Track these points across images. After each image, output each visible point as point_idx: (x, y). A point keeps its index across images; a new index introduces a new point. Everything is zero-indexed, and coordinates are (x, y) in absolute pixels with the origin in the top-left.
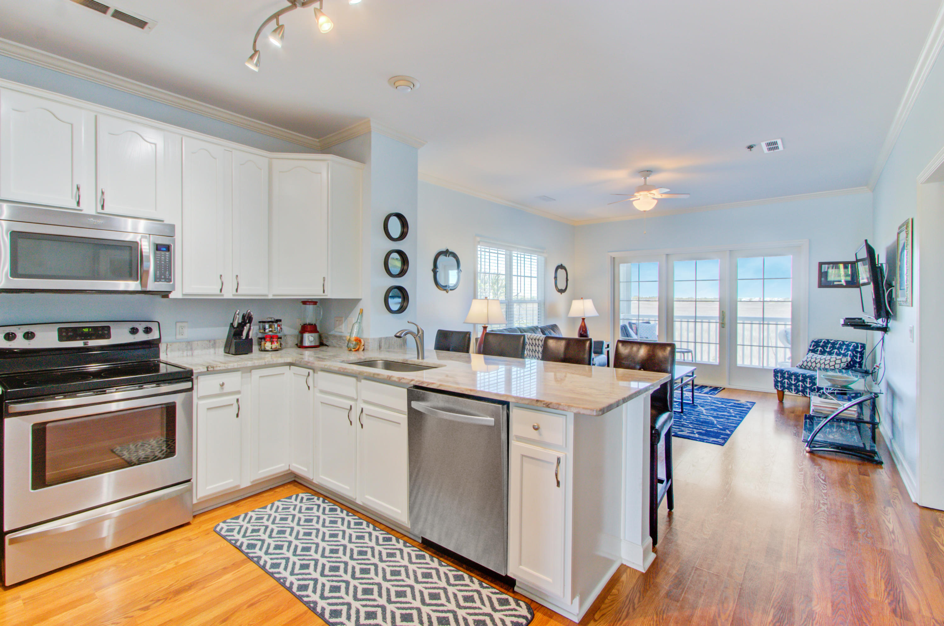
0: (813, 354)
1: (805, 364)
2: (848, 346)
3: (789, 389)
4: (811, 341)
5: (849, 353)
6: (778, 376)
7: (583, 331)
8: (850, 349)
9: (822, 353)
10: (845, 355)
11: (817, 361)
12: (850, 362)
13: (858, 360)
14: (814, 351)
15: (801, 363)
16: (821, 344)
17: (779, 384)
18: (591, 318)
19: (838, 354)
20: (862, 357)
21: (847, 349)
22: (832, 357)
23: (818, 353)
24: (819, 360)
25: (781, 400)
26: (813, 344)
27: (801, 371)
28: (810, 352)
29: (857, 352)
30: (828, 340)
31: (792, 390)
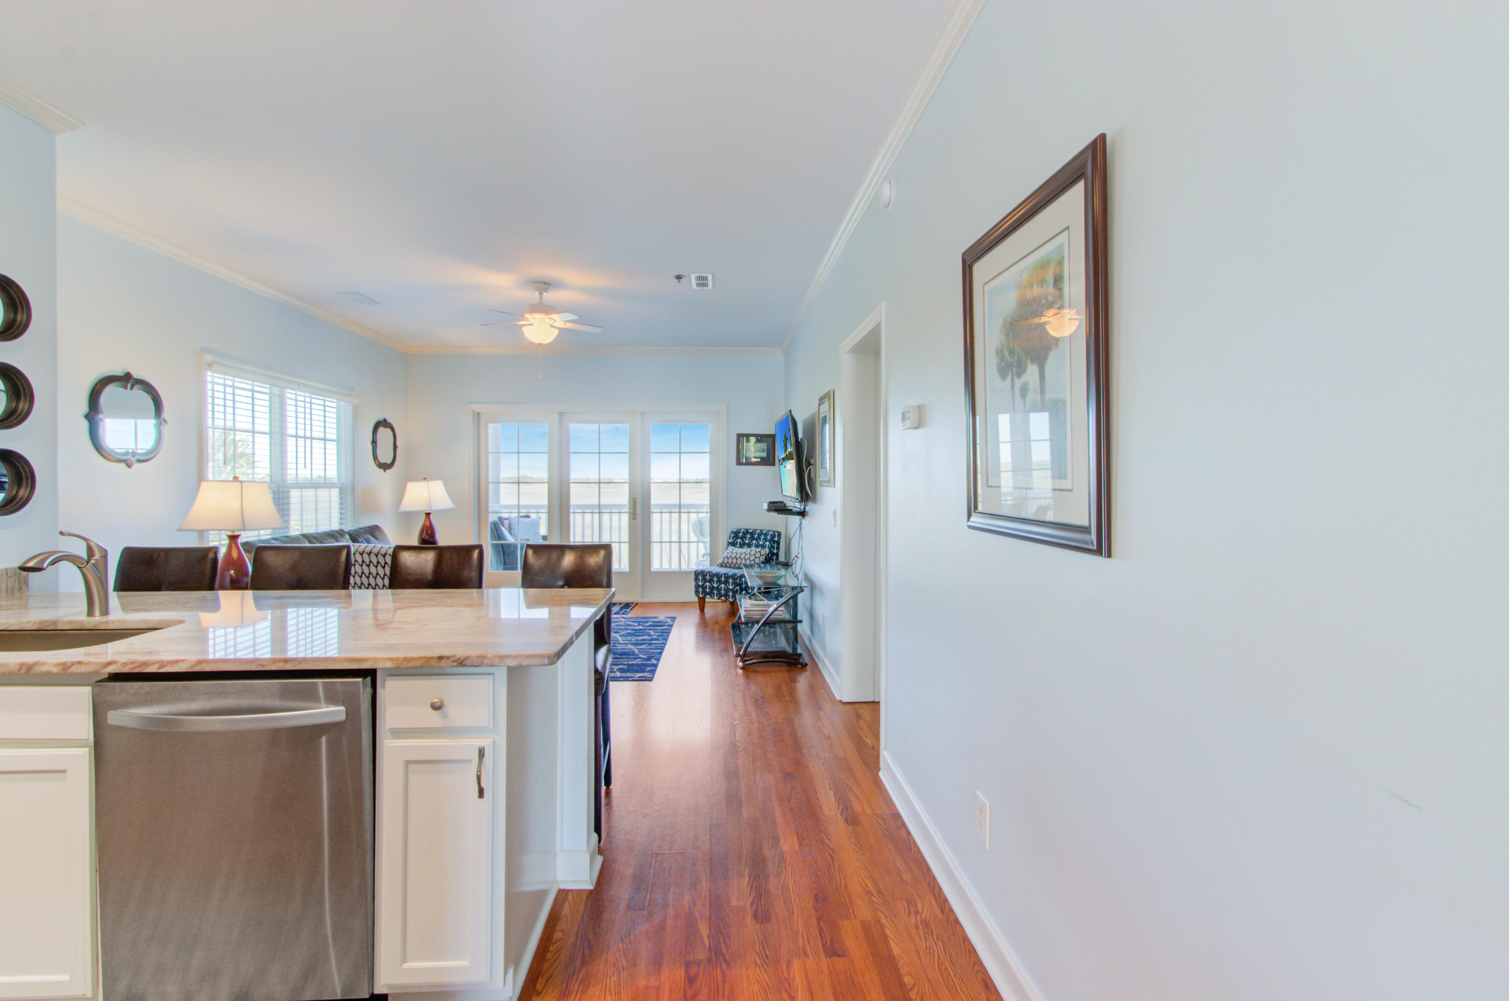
0: (733, 547)
1: (726, 561)
2: (766, 535)
3: (711, 594)
4: (729, 533)
5: (768, 543)
6: (699, 579)
7: (427, 533)
8: (768, 539)
9: (742, 545)
10: (763, 547)
11: (738, 556)
12: (768, 555)
13: (775, 551)
14: (733, 544)
15: (721, 561)
16: (740, 535)
17: (700, 590)
19: (757, 546)
20: (778, 548)
21: (766, 540)
22: (752, 549)
23: (738, 546)
24: (740, 554)
25: (702, 609)
26: (732, 535)
27: (723, 570)
28: (730, 545)
29: (774, 542)
30: (747, 530)
31: (714, 596)
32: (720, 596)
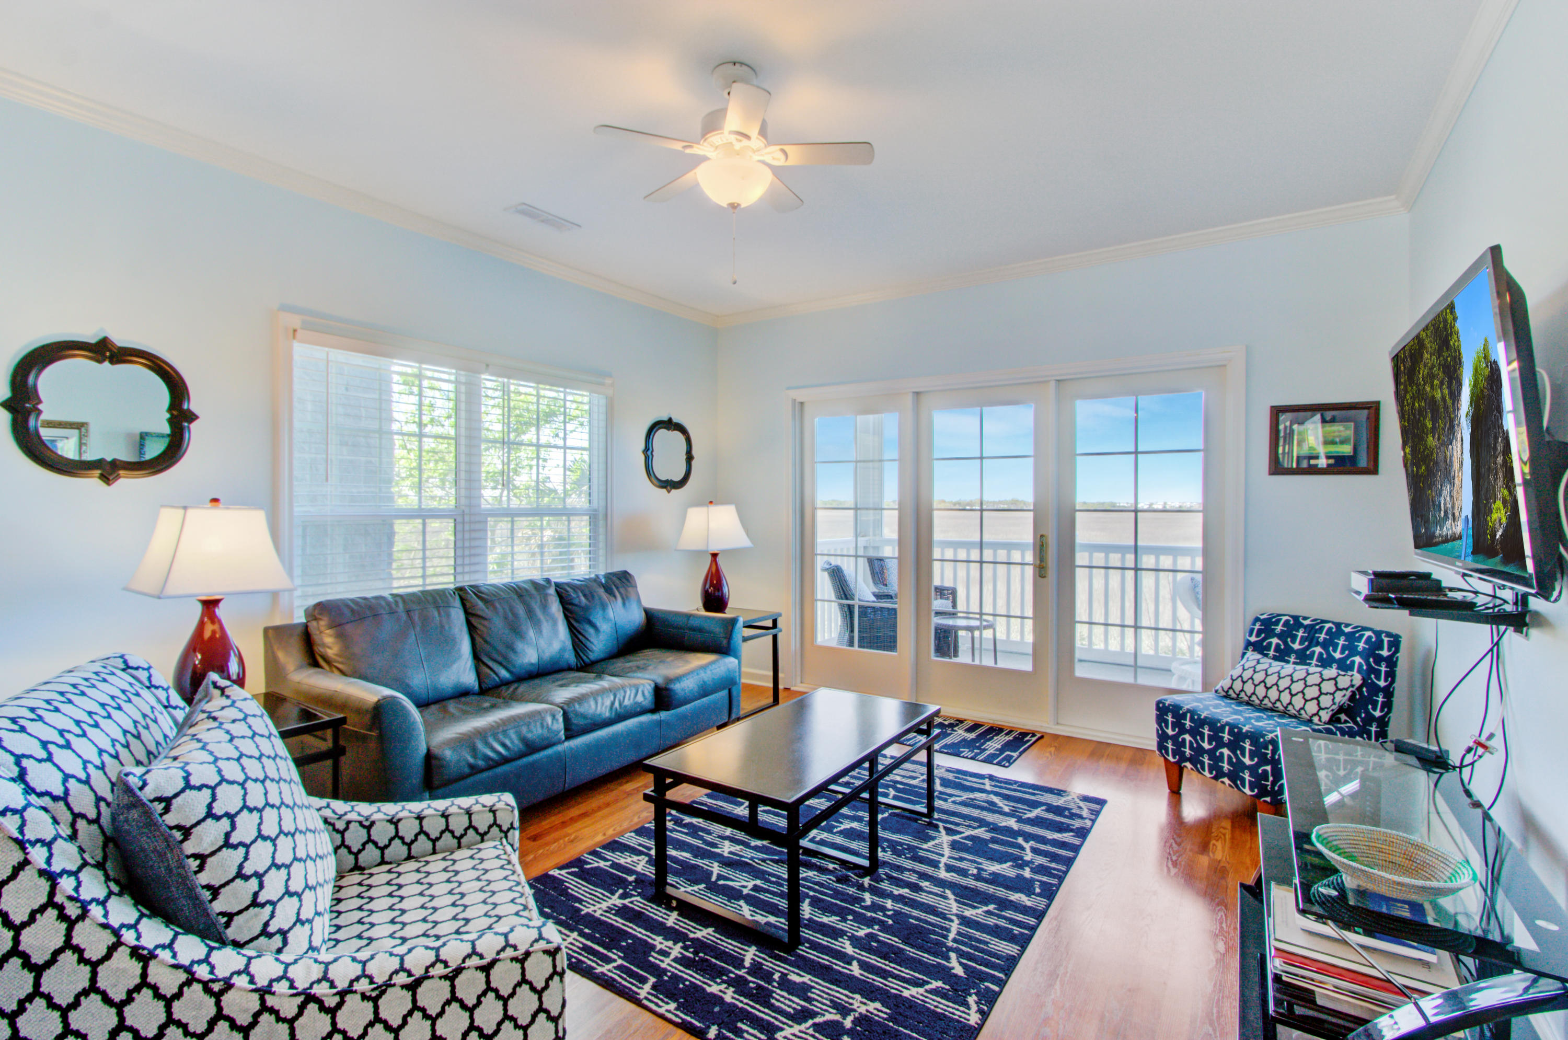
0: (1258, 656)
1: (1238, 686)
2: (1352, 638)
3: (1195, 761)
4: (1250, 619)
5: (1358, 659)
6: (1166, 722)
7: (712, 585)
8: (1360, 649)
9: (1282, 655)
10: (1344, 666)
11: (1270, 681)
12: (1359, 688)
13: (1382, 683)
14: (1260, 648)
15: (1226, 683)
16: (1279, 628)
17: (1170, 745)
18: (733, 553)
19: (1325, 662)
20: (1391, 675)
21: (1351, 649)
22: (1312, 669)
23: (1271, 653)
24: (1275, 677)
25: (1175, 791)
26: (1257, 626)
27: (1226, 713)
28: (1250, 648)
29: (1379, 659)
30: (1296, 618)
31: (1204, 769)
32: (1219, 774)
